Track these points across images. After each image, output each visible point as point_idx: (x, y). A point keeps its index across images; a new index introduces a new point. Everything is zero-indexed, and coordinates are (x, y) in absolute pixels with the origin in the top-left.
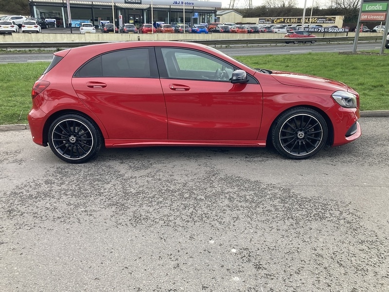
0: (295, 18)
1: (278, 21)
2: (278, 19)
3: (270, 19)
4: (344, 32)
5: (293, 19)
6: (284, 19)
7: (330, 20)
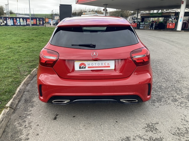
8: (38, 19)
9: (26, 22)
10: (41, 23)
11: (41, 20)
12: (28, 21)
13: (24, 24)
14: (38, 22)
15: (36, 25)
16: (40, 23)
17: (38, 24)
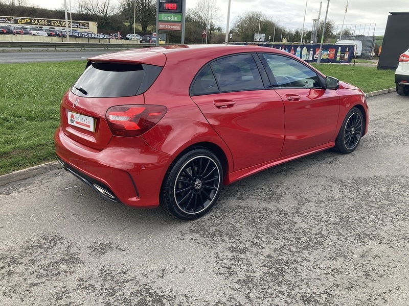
0: (44, 20)
1: (23, 21)
2: (22, 19)
3: (13, 18)
4: (107, 38)
5: (42, 20)
6: (31, 20)
7: (84, 25)
8: (340, 48)
9: (314, 53)
10: (345, 57)
11: (347, 50)
12: (317, 53)
13: (309, 58)
14: (339, 54)
15: (334, 60)
16: (342, 58)
17: (338, 58)
